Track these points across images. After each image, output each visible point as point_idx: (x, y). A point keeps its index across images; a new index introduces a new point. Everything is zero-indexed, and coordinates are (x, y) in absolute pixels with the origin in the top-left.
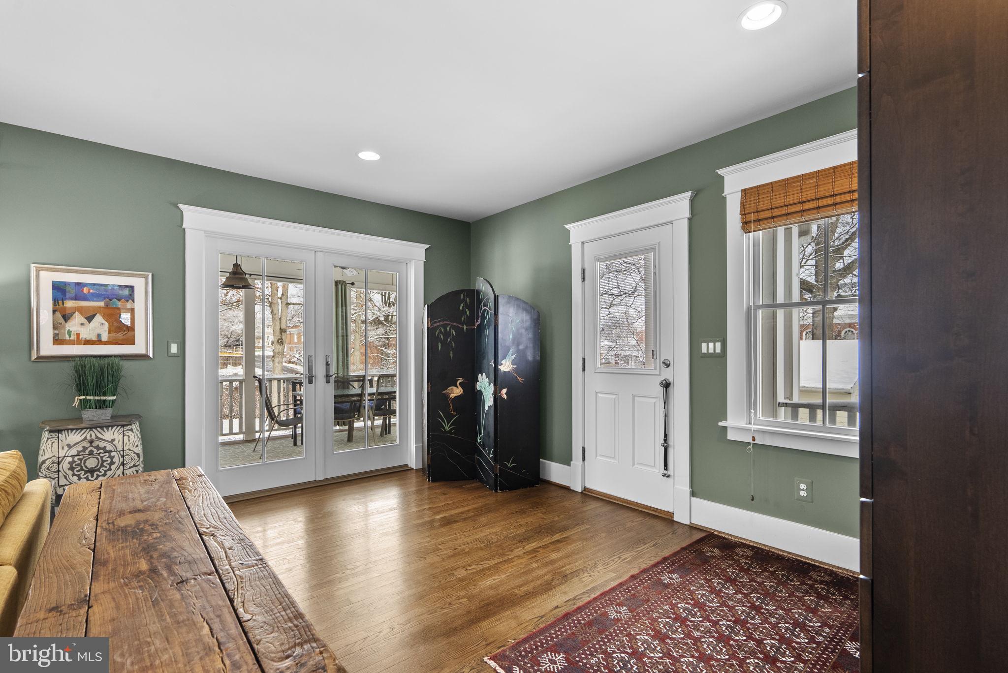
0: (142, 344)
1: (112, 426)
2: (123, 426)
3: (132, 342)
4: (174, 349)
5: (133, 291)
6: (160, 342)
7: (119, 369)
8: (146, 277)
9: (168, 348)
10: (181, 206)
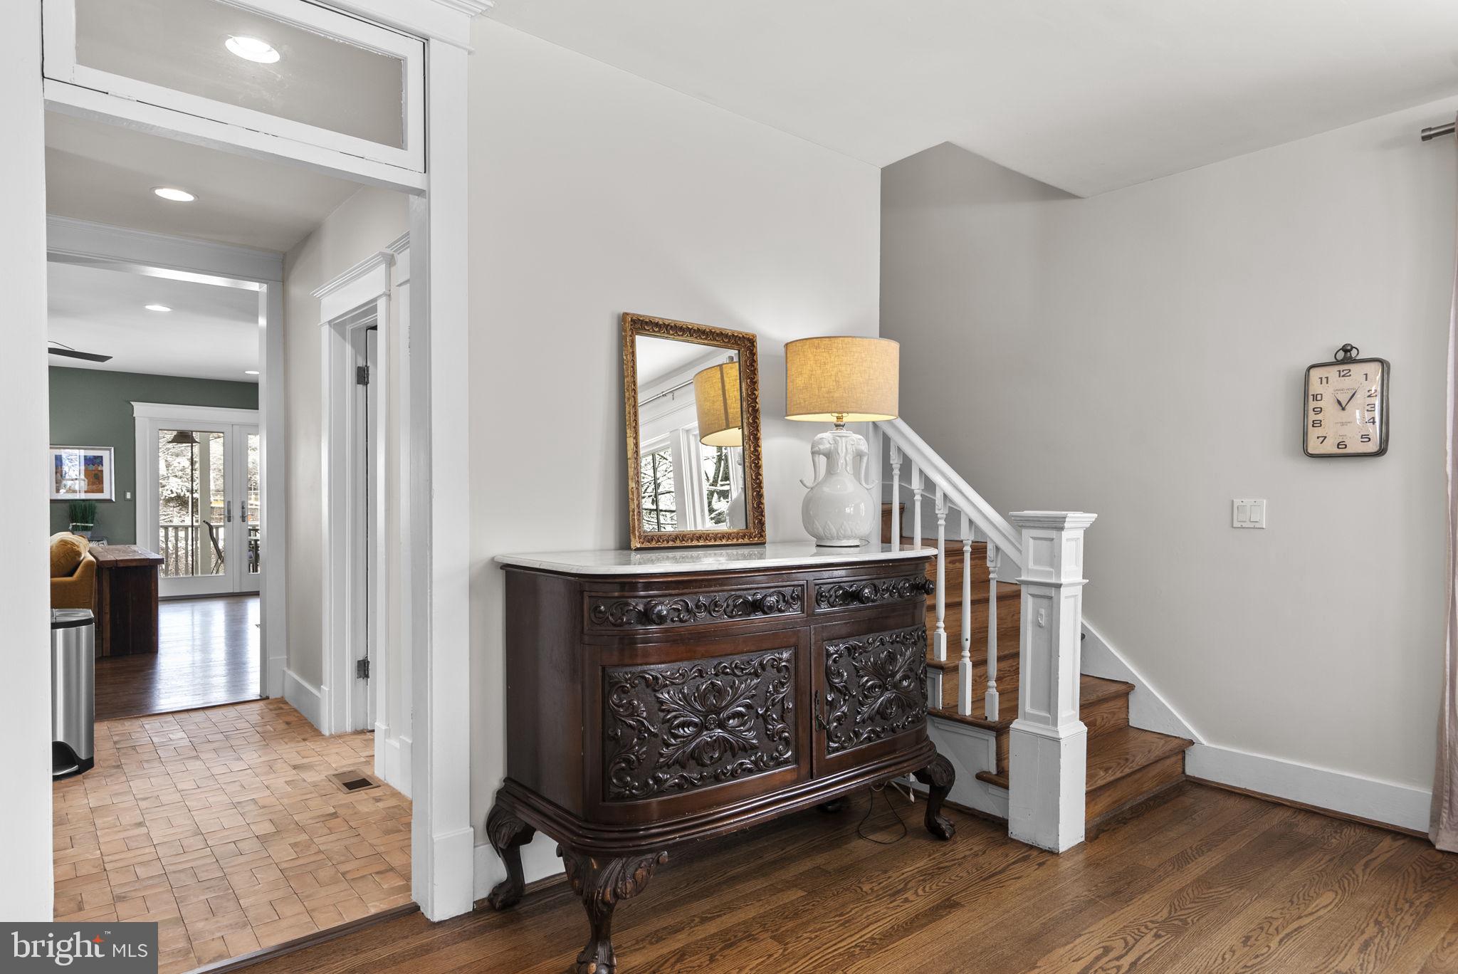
0: (109, 492)
1: (92, 541)
2: (98, 541)
3: (101, 491)
4: (128, 496)
5: (102, 460)
6: (120, 490)
7: (95, 508)
8: (110, 450)
9: (125, 495)
10: (132, 403)
